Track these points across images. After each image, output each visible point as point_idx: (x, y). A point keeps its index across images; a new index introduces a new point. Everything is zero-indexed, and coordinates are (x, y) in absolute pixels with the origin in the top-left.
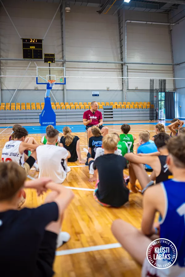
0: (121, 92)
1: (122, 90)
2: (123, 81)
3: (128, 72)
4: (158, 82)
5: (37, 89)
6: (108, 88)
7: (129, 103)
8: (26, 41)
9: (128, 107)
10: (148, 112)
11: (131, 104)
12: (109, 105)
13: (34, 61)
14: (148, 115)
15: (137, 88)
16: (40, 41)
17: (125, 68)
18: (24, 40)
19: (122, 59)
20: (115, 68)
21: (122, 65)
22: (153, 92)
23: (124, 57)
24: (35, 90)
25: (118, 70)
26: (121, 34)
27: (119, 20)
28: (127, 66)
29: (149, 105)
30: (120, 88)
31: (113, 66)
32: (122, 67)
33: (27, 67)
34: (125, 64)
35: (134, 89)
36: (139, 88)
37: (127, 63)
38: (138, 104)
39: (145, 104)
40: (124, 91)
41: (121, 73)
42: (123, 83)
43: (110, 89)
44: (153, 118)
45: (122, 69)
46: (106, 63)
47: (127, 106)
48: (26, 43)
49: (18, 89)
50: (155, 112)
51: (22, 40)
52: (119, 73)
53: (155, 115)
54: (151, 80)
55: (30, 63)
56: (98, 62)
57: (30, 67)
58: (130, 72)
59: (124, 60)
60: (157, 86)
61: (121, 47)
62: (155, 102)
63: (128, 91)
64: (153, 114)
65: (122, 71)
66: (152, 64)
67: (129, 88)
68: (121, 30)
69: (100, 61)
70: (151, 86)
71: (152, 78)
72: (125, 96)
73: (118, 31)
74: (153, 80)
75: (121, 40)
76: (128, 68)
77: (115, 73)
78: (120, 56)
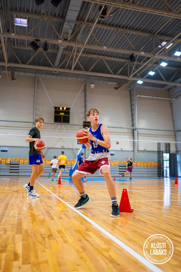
0: (132, 153)
1: (133, 151)
2: (134, 143)
3: (138, 136)
4: (164, 145)
5: (63, 148)
6: (122, 149)
7: (140, 162)
8: (58, 109)
9: (139, 166)
10: (156, 170)
11: (141, 163)
12: (123, 164)
13: (63, 125)
14: (156, 173)
15: (146, 149)
16: (68, 109)
17: (136, 133)
18: (56, 108)
19: (133, 125)
20: (127, 132)
21: (133, 130)
22: (160, 153)
23: (135, 124)
24: (61, 148)
25: (130, 134)
26: (132, 105)
27: (130, 95)
28: (138, 131)
29: (156, 164)
30: (131, 149)
31: (126, 131)
32: (133, 132)
33: (56, 129)
34: (136, 129)
35: (143, 150)
36: (147, 150)
37: (137, 129)
38: (147, 163)
39: (153, 163)
40: (135, 151)
41: (132, 137)
42: (134, 146)
43: (124, 149)
44: (160, 175)
45: (133, 133)
46: (121, 128)
47: (139, 164)
48: (57, 111)
49: (49, 147)
50: (161, 170)
51: (54, 108)
52: (130, 136)
53: (162, 173)
54: (158, 143)
55: (59, 126)
56: (114, 127)
57: (59, 129)
58: (139, 136)
59: (134, 126)
60: (163, 148)
61: (132, 115)
62: (161, 162)
63: (138, 152)
64: (160, 172)
65: (133, 135)
66: (158, 130)
67: (139, 149)
68: (133, 102)
69: (115, 126)
70: (158, 148)
71: (159, 142)
72: (136, 156)
73: (129, 103)
74: (160, 144)
75: (132, 110)
76: (139, 133)
77: (128, 136)
78: (131, 123)
